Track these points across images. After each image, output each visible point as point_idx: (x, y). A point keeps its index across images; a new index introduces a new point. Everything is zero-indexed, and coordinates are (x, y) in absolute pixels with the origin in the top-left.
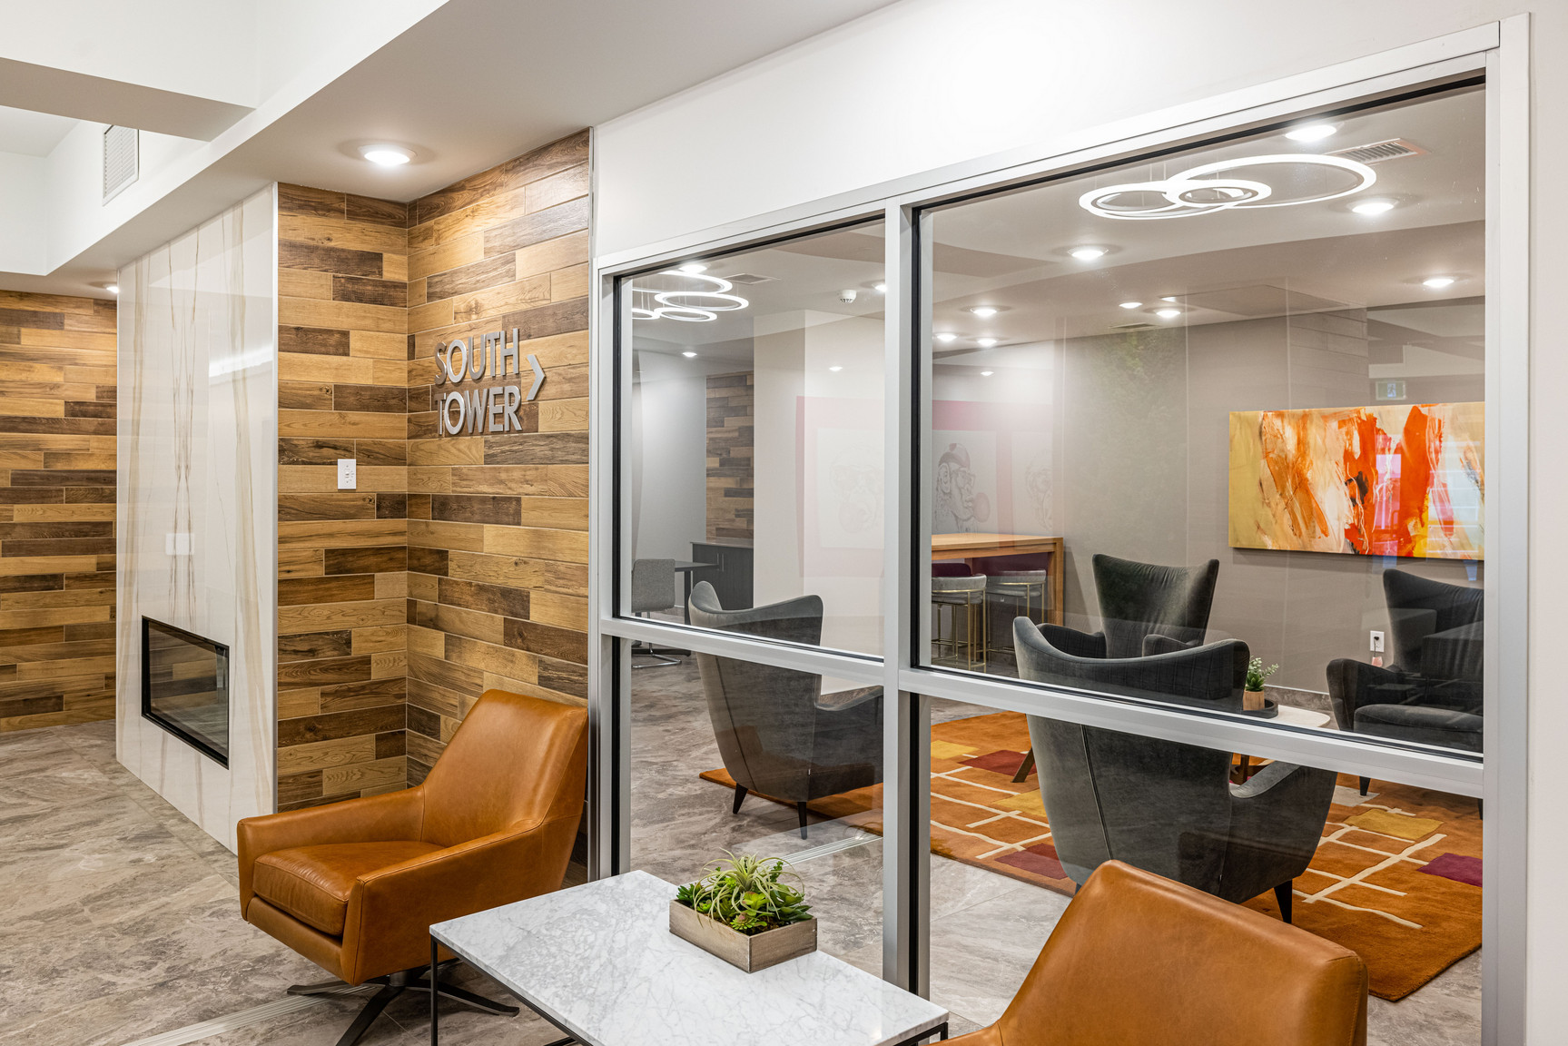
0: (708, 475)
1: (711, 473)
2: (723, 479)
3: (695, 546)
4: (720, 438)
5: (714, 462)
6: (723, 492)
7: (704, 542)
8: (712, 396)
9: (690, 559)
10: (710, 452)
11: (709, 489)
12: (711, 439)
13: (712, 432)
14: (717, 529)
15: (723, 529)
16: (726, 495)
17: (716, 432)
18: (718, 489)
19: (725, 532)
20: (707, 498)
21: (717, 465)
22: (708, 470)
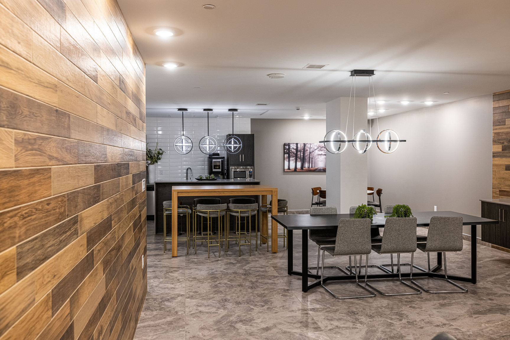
0: (494, 156)
1: (495, 155)
2: (504, 159)
3: (483, 203)
4: (503, 133)
5: (498, 148)
6: (504, 168)
7: (491, 200)
8: (497, 105)
9: (480, 215)
10: (495, 142)
11: (494, 165)
12: (495, 133)
13: (496, 129)
14: (500, 191)
15: (505, 191)
16: (506, 169)
17: (500, 129)
18: (501, 165)
19: (505, 193)
20: (493, 171)
21: (500, 150)
22: (493, 153)
